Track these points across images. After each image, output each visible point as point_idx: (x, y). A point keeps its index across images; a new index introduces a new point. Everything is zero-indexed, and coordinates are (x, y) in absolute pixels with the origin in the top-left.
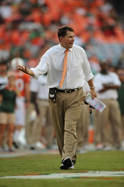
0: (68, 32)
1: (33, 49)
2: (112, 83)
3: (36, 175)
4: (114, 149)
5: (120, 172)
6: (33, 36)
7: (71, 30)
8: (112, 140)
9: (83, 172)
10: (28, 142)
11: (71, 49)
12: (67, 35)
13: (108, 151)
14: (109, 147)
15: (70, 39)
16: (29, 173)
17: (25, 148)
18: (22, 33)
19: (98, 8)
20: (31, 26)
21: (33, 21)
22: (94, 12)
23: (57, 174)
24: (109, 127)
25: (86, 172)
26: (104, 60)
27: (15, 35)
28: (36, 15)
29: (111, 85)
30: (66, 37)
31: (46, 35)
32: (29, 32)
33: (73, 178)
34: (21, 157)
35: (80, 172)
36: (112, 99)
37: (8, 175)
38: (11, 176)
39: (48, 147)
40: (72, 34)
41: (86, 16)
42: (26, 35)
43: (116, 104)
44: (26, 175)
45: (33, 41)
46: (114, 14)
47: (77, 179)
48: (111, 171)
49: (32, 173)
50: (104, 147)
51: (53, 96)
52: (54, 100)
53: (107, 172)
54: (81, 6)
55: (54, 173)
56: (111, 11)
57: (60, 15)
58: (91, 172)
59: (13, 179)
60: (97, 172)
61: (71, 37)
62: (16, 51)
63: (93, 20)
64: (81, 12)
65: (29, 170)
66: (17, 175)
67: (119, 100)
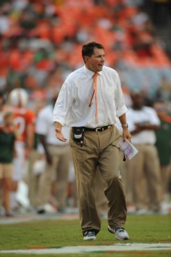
0: (96, 50)
1: (39, 76)
2: (148, 122)
3: (44, 248)
4: (151, 213)
5: (159, 244)
6: (39, 57)
7: (99, 46)
8: (147, 200)
9: (108, 245)
10: (31, 202)
11: (100, 73)
12: (94, 54)
13: (142, 215)
14: (144, 211)
15: (99, 59)
16: (34, 246)
17: (28, 211)
18: (23, 53)
19: (129, 18)
20: (36, 44)
21: (38, 37)
22: (123, 24)
23: (72, 247)
24: (144, 182)
25: (112, 244)
26: (137, 91)
27: (14, 56)
28: (43, 29)
29: (147, 125)
30: (93, 57)
31: (56, 56)
32: (33, 53)
33: (95, 252)
34: (23, 224)
35: (103, 245)
36: (148, 144)
37: (5, 249)
38: (8, 249)
39: (60, 210)
40: (101, 52)
41: (112, 30)
42: (30, 57)
43: (153, 151)
44: (29, 248)
45: (39, 65)
46: (150, 27)
47: (101, 254)
48: (146, 243)
49: (37, 246)
50: (137, 209)
51: (80, 136)
52: (82, 142)
53: (141, 244)
54: (105, 17)
55: (68, 245)
56: (146, 23)
57: (77, 29)
58: (119, 244)
59: (12, 254)
60: (128, 244)
61: (100, 56)
62: (15, 79)
63: (121, 36)
64: (105, 24)
65: (33, 241)
66: (17, 249)
67: (157, 145)
